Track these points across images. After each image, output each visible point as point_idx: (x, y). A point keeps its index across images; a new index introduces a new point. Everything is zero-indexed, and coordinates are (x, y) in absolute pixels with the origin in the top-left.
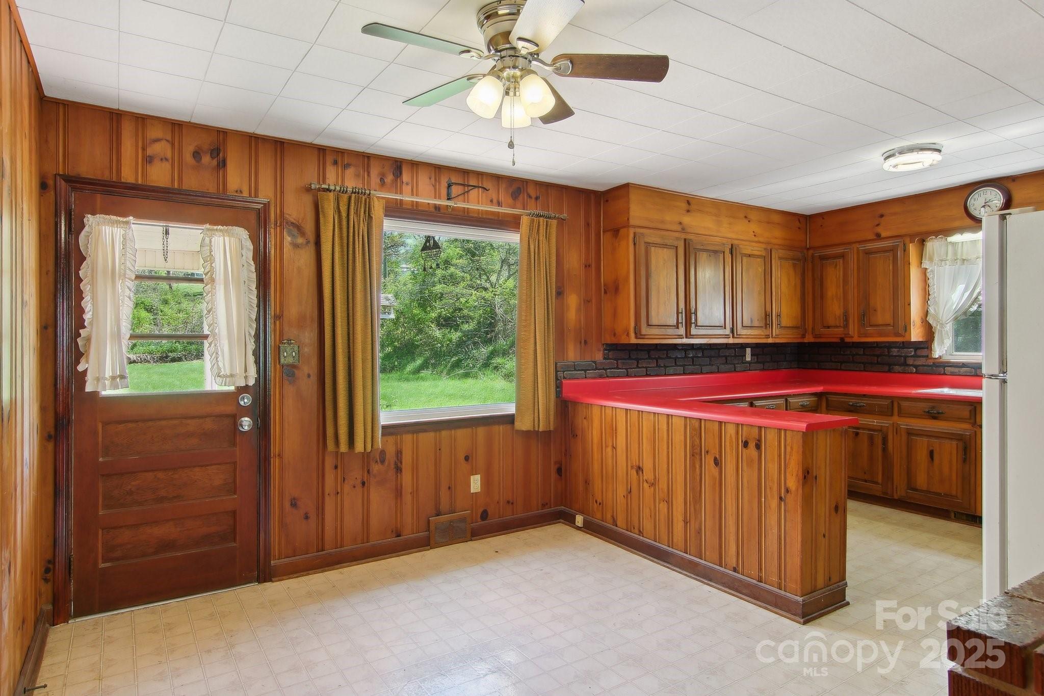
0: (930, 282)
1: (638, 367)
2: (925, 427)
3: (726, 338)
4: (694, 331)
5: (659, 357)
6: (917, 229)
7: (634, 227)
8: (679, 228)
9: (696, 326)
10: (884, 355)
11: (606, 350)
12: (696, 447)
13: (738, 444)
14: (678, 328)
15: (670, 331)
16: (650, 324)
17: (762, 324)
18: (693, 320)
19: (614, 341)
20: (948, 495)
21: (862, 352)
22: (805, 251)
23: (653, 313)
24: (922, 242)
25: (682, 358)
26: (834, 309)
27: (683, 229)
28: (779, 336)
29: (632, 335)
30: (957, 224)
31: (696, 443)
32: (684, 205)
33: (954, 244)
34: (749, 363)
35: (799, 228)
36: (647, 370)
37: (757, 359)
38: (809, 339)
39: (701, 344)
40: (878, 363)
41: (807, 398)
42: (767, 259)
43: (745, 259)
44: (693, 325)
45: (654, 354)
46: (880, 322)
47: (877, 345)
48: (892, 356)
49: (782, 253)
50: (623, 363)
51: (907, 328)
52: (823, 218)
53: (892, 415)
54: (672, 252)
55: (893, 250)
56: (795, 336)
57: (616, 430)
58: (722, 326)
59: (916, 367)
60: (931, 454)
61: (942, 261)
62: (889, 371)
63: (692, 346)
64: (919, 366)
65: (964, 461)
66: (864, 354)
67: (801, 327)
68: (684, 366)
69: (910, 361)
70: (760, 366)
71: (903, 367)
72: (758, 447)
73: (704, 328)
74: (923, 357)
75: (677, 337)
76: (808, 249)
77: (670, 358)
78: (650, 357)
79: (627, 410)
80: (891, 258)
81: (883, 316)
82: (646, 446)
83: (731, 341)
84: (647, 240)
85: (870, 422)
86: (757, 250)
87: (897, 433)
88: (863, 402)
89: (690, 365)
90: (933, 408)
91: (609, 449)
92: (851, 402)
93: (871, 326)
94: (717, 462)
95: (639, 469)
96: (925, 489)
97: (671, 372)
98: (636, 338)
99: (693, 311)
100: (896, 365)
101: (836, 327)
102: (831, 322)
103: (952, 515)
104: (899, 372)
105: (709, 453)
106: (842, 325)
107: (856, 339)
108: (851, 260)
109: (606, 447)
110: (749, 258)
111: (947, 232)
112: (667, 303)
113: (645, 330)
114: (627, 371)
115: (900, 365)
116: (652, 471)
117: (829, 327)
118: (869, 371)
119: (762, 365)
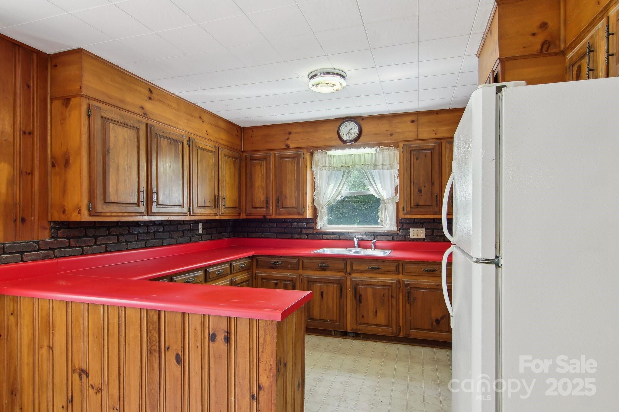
0: (316, 180)
1: (95, 244)
2: (318, 276)
3: (184, 215)
4: (155, 209)
5: (120, 233)
6: (311, 144)
7: (89, 98)
8: (141, 112)
9: (157, 204)
10: (289, 227)
11: (52, 228)
12: (154, 343)
13: (203, 338)
14: (139, 205)
15: (131, 209)
16: (107, 201)
17: (212, 205)
18: (155, 199)
19: (64, 218)
20: (332, 321)
21: (275, 226)
22: (241, 153)
23: (111, 190)
24: (312, 154)
25: (143, 233)
26: (260, 196)
27: (145, 114)
28: (224, 214)
29: (85, 212)
30: (333, 143)
31: (154, 339)
32: (147, 92)
33: (330, 156)
34: (201, 235)
35: (237, 136)
36: (106, 247)
37: (207, 232)
38: (243, 216)
39: (162, 221)
40: (285, 233)
41: (244, 261)
42: (216, 154)
43: (199, 151)
44: (154, 204)
45: (114, 230)
46: (289, 206)
47: (285, 221)
48: (293, 228)
49: (226, 151)
50: (78, 242)
51: (304, 209)
52: (253, 131)
53: (299, 269)
54: (133, 133)
55: (297, 157)
56: (234, 214)
57: (53, 327)
58: (181, 206)
59: (307, 234)
60: (322, 294)
61: (323, 167)
62: (292, 238)
63: (154, 223)
64: (309, 234)
65: (341, 297)
66: (277, 227)
67: (238, 208)
68: (146, 240)
69: (304, 231)
70: (209, 237)
71: (300, 235)
72: (228, 340)
73: (165, 206)
74: (311, 228)
75: (138, 214)
76: (242, 152)
77: (132, 234)
78: (110, 234)
79: (67, 302)
80: (296, 163)
81: (290, 201)
82: (93, 346)
83: (188, 218)
84: (104, 115)
85: (285, 275)
86: (209, 146)
87: (301, 282)
88: (280, 261)
89: (152, 239)
90: (323, 263)
91: (44, 351)
92: (273, 261)
93: (283, 208)
94: (179, 360)
95: (83, 373)
96: (318, 318)
97: (133, 245)
98: (90, 215)
99: (154, 191)
100: (295, 234)
101: (261, 208)
102: (258, 205)
103: (333, 333)
104: (298, 239)
105: (170, 349)
106: (265, 207)
107: (273, 217)
108: (271, 162)
109: (41, 347)
110: (202, 151)
111: (328, 148)
112: (128, 181)
113: (100, 207)
114: (83, 250)
115: (298, 234)
116: (100, 373)
117: (256, 208)
118: (280, 238)
119: (210, 236)
